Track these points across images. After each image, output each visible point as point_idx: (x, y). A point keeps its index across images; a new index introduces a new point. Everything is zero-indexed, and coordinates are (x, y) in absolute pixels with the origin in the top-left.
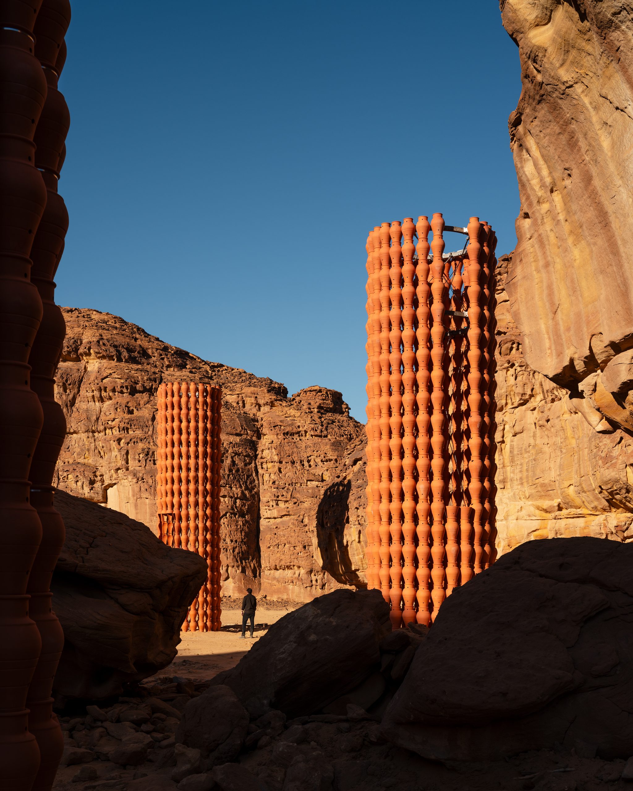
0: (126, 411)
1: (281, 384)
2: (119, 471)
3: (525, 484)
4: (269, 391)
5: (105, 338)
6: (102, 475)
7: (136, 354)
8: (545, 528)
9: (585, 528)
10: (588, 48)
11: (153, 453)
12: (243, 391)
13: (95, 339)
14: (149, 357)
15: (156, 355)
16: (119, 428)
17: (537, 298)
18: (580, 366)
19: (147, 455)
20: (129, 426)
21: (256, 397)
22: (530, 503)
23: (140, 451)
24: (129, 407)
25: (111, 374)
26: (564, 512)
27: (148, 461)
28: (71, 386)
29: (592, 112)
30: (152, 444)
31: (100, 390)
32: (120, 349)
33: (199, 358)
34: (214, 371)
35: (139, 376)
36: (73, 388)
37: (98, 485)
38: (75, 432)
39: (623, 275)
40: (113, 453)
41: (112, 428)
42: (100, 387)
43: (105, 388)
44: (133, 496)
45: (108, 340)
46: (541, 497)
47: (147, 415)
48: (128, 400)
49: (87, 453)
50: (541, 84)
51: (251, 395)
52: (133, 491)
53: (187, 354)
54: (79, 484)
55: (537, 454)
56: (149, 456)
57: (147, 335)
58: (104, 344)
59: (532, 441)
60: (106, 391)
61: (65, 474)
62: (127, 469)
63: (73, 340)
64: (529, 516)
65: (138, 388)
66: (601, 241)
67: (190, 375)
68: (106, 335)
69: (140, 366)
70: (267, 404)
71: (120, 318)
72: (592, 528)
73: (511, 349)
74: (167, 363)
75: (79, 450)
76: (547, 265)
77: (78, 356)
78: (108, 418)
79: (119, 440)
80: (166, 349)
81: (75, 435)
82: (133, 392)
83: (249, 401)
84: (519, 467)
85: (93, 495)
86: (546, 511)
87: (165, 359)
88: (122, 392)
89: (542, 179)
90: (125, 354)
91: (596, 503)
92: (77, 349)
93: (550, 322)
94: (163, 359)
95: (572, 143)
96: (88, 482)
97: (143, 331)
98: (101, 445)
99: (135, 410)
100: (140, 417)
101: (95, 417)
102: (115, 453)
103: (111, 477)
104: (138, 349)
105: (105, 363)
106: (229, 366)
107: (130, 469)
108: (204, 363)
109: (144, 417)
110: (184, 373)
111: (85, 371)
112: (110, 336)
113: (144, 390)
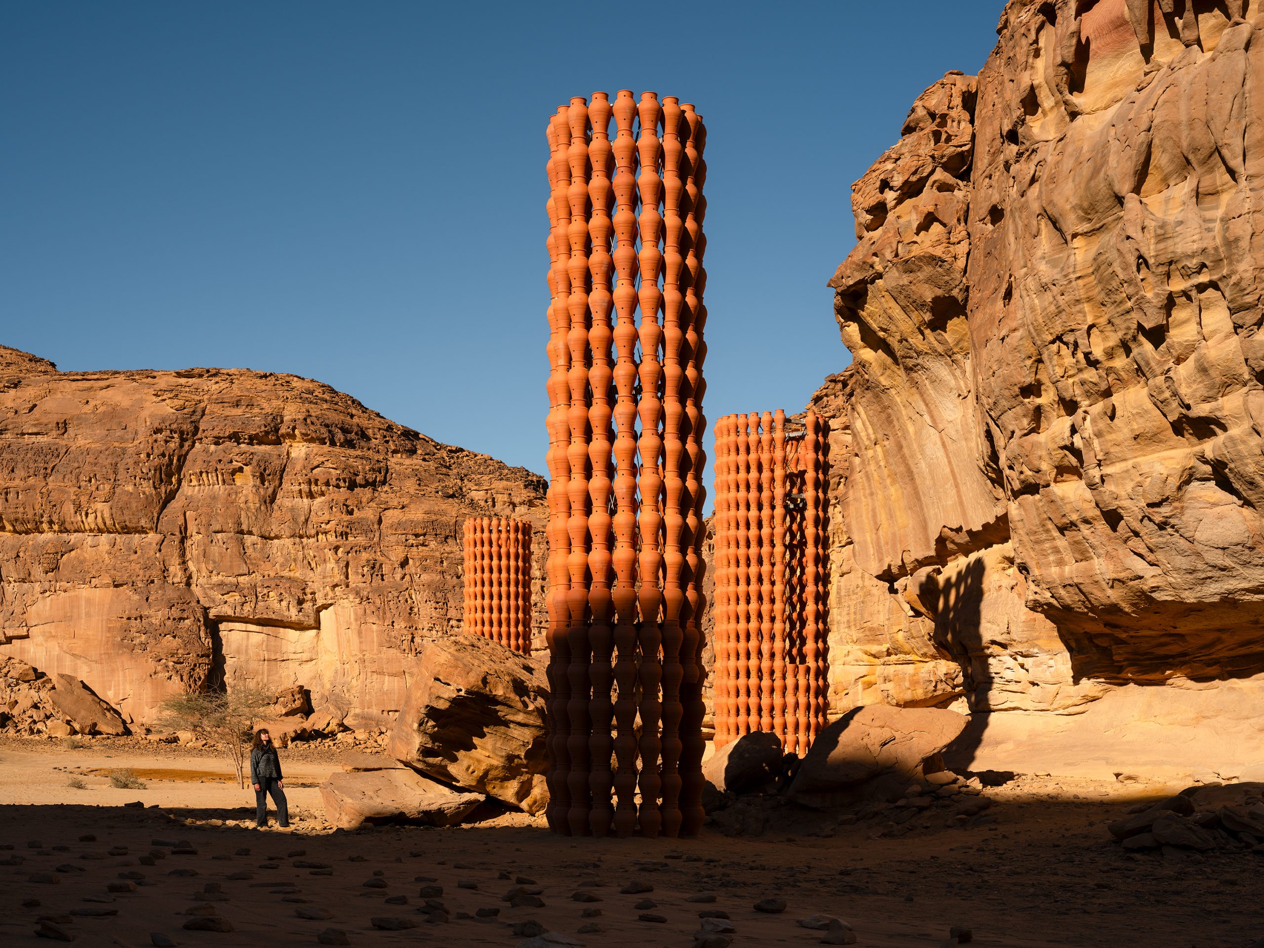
0: (344, 511)
1: (541, 477)
2: (336, 589)
3: (853, 627)
4: (526, 487)
5: (313, 414)
6: (313, 593)
7: (353, 436)
8: (874, 674)
9: (914, 675)
10: (899, 372)
11: (381, 565)
12: (492, 486)
13: (301, 417)
14: (369, 439)
15: (378, 436)
16: (335, 532)
17: (864, 516)
18: (895, 570)
19: (373, 568)
20: (348, 530)
21: (510, 494)
22: (858, 647)
23: (364, 563)
24: (347, 506)
25: (323, 463)
26: (893, 657)
27: (374, 576)
28: (270, 477)
29: (903, 408)
30: (379, 554)
31: (309, 483)
32: (333, 429)
33: (432, 441)
34: (453, 458)
35: (359, 465)
36: (273, 479)
37: (307, 606)
38: (277, 537)
39: (923, 515)
40: (328, 565)
41: (326, 533)
42: (310, 480)
43: (317, 480)
44: (356, 620)
45: (318, 418)
46: (869, 641)
47: (372, 516)
48: (346, 496)
49: (293, 564)
50: (868, 381)
51: (503, 491)
52: (356, 614)
53: (416, 435)
54: (284, 603)
55: (865, 596)
56: (376, 569)
57: (365, 410)
58: (312, 423)
59: (860, 583)
60: (317, 485)
61: (265, 591)
62: (347, 586)
63: (271, 417)
64: (857, 661)
65: (358, 481)
66: (909, 488)
67: (424, 463)
68: (315, 411)
69: (359, 453)
70: (523, 503)
71: (329, 387)
72: (921, 675)
73: (839, 483)
74: (393, 447)
75: (282, 560)
76: (872, 494)
77: (278, 437)
78: (321, 520)
79: (336, 548)
80: (390, 428)
81: (276, 541)
82: (352, 486)
83: (500, 498)
84: (846, 609)
85: (302, 619)
86: (875, 656)
87: (391, 443)
88: (338, 486)
89: (868, 435)
90: (340, 436)
91: (925, 650)
92: (277, 430)
93: (874, 536)
94: (387, 442)
95: (889, 420)
96: (296, 602)
97: (360, 404)
98: (312, 554)
99: (355, 509)
100: (362, 519)
101: (303, 518)
102: (331, 564)
103: (326, 595)
104: (355, 429)
105: (315, 447)
106: (471, 450)
107: (352, 585)
108: (438, 447)
109: (367, 519)
110: (415, 461)
111: (288, 458)
112: (319, 412)
113: (366, 484)
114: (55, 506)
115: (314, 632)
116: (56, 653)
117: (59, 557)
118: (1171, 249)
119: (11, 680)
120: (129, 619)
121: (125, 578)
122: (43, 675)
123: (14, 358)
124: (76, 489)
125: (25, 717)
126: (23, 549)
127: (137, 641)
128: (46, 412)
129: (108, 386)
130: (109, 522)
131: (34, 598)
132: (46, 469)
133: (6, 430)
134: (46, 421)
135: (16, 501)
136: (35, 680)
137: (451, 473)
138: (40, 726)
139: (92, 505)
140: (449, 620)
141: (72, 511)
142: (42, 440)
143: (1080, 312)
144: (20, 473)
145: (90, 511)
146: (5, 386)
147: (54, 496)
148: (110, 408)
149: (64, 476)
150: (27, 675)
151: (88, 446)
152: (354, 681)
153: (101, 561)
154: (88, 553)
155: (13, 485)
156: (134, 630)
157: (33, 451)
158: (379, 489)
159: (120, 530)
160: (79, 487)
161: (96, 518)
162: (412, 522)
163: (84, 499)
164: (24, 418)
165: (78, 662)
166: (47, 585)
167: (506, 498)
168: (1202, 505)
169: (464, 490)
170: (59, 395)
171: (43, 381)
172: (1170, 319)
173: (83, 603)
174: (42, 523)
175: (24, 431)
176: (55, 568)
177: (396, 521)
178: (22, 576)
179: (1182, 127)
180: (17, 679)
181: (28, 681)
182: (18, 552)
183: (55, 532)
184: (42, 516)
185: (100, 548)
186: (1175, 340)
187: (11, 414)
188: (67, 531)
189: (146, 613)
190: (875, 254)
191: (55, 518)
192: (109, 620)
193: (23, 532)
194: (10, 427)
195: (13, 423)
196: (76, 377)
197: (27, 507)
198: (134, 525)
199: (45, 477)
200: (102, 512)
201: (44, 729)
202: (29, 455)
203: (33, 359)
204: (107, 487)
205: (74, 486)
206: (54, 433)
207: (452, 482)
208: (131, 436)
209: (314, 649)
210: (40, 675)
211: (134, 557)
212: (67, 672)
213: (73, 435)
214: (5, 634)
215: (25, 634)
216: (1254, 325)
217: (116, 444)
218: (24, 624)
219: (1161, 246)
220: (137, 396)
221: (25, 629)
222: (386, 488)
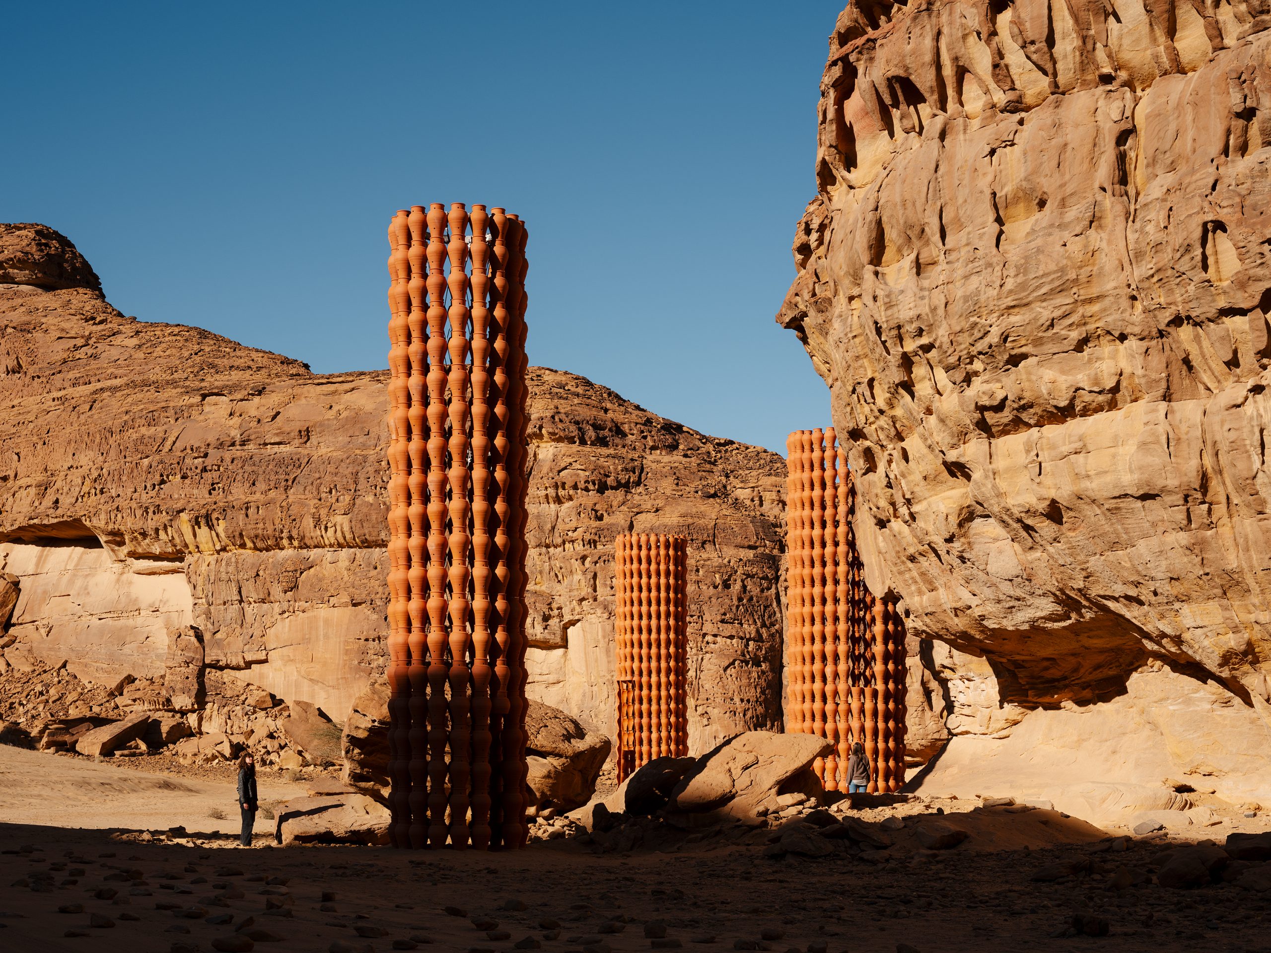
0: (592, 517)
2: (584, 603)
5: (562, 411)
6: (560, 608)
7: (606, 432)
12: (760, 483)
13: (549, 414)
14: (624, 435)
15: (635, 432)
16: (583, 540)
20: (597, 538)
21: (779, 491)
23: (612, 573)
24: (596, 511)
25: (571, 464)
31: (556, 486)
32: (584, 426)
33: (697, 433)
34: (720, 452)
35: (610, 465)
37: (554, 622)
40: (575, 576)
41: (573, 541)
42: (556, 483)
43: (564, 484)
44: (604, 637)
45: (567, 415)
47: (623, 521)
48: (595, 501)
49: (539, 577)
51: (771, 488)
52: (604, 630)
53: (679, 428)
54: (529, 620)
57: (622, 403)
58: (561, 421)
60: (564, 489)
62: (595, 600)
65: (609, 483)
67: (684, 460)
68: (564, 406)
69: (611, 451)
71: (584, 378)
74: (651, 444)
78: (567, 527)
79: (584, 558)
80: (648, 422)
82: (602, 488)
83: (768, 496)
85: (548, 637)
87: (649, 438)
88: (587, 490)
90: (591, 434)
94: (645, 437)
96: (541, 618)
97: (617, 396)
98: (558, 565)
99: (605, 514)
100: (613, 524)
101: (549, 526)
102: (578, 576)
103: (573, 610)
104: (609, 425)
105: (563, 447)
106: (743, 442)
107: (600, 599)
108: (705, 440)
109: (618, 525)
110: (675, 458)
111: (535, 460)
112: (569, 408)
113: (618, 486)
114: (294, 520)
115: (561, 651)
116: (294, 678)
117: (298, 575)
118: (896, 315)
119: (248, 708)
120: (367, 640)
121: (364, 596)
122: (281, 701)
123: (265, 361)
124: (316, 501)
125: (259, 747)
126: (263, 567)
127: (374, 665)
128: (288, 420)
129: (353, 389)
130: (349, 536)
131: (273, 620)
132: (287, 480)
133: (248, 440)
134: (289, 430)
135: (256, 516)
136: (273, 708)
137: (715, 469)
138: (273, 757)
139: (331, 518)
140: (704, 635)
141: (312, 525)
142: (284, 450)
143: (861, 367)
144: (261, 486)
145: (329, 525)
146: (249, 394)
147: (294, 510)
148: (353, 413)
149: (305, 488)
150: (264, 702)
151: (329, 455)
152: (602, 705)
153: (339, 578)
154: (326, 570)
155: (253, 499)
156: (371, 652)
157: (274, 463)
158: (633, 491)
159: (360, 544)
160: (320, 500)
161: (336, 532)
162: (666, 526)
163: (323, 512)
164: (267, 427)
165: (316, 687)
166: (285, 606)
167: (774, 495)
168: (987, 540)
169: (728, 488)
170: (303, 401)
171: (288, 387)
172: (912, 375)
173: (321, 624)
174: (282, 538)
175: (267, 441)
176: (294, 587)
177: (649, 526)
178: (262, 596)
179: (898, 207)
180: (255, 707)
181: (265, 709)
182: (258, 571)
183: (295, 547)
184: (282, 532)
185: (340, 564)
186: (921, 393)
187: (254, 424)
188: (307, 547)
189: (384, 634)
190: (797, 295)
191: (294, 533)
192: (346, 642)
193: (264, 549)
194: (252, 437)
195: (255, 433)
196: (321, 381)
197: (267, 522)
198: (374, 539)
199: (286, 490)
200: (341, 525)
201: (277, 760)
202: (270, 467)
203: (286, 362)
204: (348, 498)
205: (314, 498)
206: (297, 442)
207: (716, 479)
208: (373, 442)
209: (561, 669)
210: (276, 702)
211: (374, 572)
212: (305, 699)
213: (315, 443)
214: (244, 658)
215: (264, 658)
216: (963, 381)
217: (358, 452)
218: (263, 648)
219: (889, 312)
220: (382, 399)
221: (264, 652)
222: (641, 489)
